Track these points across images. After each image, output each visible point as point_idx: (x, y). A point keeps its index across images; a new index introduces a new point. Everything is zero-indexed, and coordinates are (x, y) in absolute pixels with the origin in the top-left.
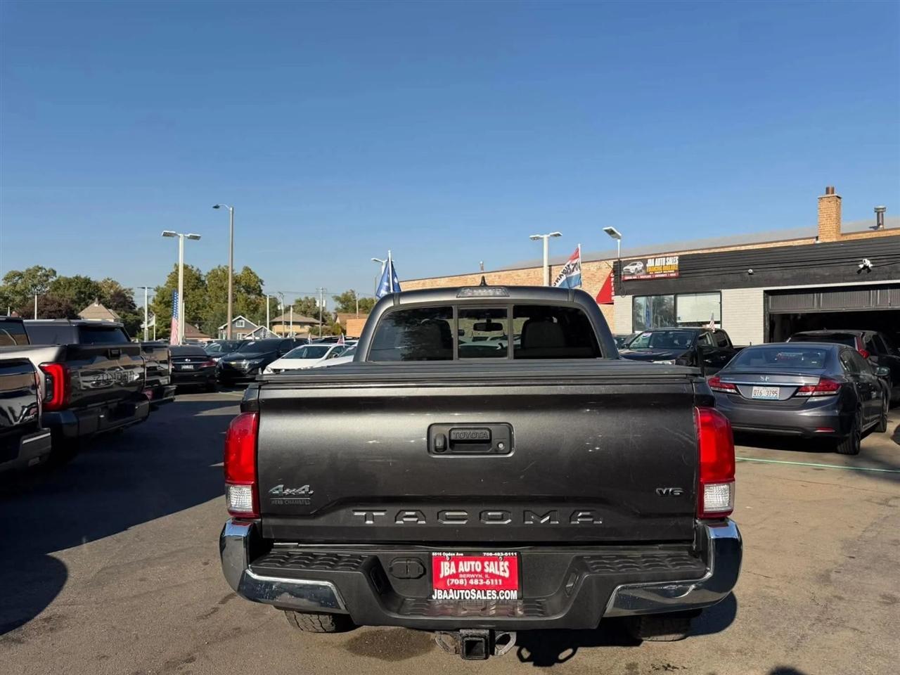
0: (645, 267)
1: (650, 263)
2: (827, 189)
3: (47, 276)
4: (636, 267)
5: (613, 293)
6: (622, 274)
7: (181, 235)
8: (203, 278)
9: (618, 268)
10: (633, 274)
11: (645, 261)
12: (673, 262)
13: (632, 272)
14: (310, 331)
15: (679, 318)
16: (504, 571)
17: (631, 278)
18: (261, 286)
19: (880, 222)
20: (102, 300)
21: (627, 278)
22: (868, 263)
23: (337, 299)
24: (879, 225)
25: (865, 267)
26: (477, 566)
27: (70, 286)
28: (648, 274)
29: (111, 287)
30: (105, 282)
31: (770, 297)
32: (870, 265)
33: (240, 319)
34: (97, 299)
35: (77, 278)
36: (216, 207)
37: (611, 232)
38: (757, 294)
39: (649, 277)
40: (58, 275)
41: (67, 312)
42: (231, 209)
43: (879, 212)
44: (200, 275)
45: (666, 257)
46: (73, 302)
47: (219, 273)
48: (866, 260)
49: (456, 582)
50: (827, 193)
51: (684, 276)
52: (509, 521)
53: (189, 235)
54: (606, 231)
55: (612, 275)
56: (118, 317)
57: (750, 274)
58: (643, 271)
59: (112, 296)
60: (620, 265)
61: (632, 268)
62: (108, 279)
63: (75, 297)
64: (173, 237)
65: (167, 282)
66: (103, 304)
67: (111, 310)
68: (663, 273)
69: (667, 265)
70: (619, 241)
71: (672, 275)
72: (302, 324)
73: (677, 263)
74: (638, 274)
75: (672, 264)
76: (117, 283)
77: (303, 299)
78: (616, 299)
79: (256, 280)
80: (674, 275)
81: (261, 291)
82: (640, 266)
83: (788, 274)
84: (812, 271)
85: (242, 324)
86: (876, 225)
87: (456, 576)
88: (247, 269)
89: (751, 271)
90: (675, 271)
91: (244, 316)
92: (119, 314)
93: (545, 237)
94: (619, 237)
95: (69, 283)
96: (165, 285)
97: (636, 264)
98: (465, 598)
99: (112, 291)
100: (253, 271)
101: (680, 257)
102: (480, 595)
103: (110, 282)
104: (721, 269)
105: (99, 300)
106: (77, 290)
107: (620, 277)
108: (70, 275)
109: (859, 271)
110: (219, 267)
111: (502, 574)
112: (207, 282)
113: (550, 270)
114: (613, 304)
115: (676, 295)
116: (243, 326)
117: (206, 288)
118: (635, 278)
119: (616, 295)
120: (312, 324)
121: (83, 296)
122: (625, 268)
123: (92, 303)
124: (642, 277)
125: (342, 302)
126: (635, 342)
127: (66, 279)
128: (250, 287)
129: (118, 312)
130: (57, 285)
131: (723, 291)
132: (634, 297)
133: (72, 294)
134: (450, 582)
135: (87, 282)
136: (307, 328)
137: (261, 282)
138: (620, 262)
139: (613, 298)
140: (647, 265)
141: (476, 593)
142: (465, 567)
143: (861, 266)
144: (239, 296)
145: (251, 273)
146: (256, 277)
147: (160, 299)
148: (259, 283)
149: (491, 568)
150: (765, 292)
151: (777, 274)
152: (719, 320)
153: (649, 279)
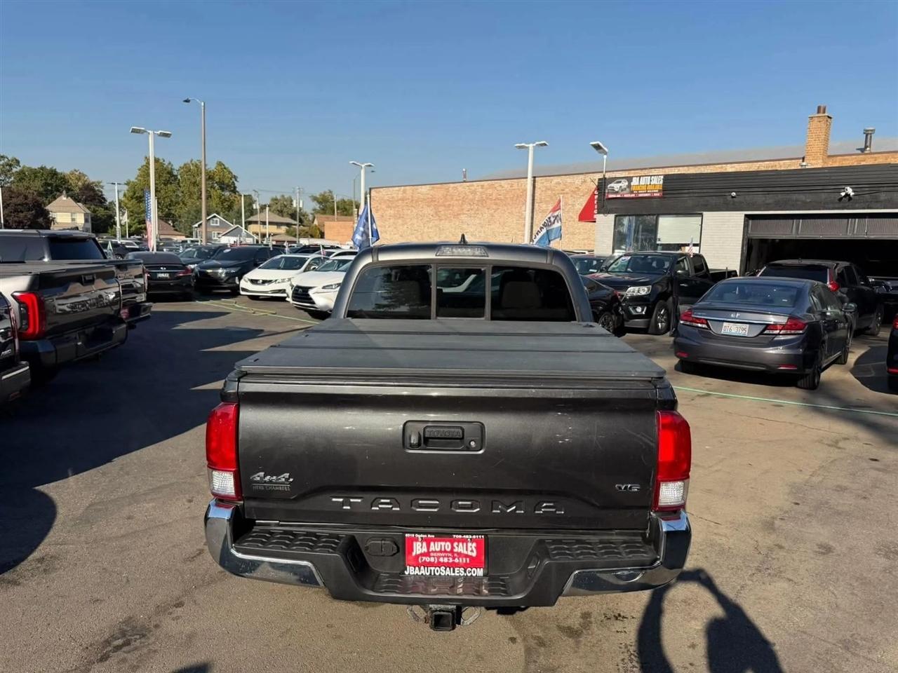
0: (629, 186)
1: (635, 182)
2: (819, 108)
3: (10, 165)
4: (620, 184)
5: (596, 211)
6: (607, 191)
7: (150, 132)
8: (175, 173)
9: (602, 185)
10: (617, 193)
11: (629, 179)
12: (658, 181)
13: (616, 190)
14: (288, 233)
15: (659, 240)
16: (472, 551)
17: (614, 196)
18: (235, 182)
19: (868, 144)
20: (70, 193)
21: (611, 196)
22: (850, 191)
23: (315, 199)
24: (866, 147)
25: (847, 195)
26: (447, 546)
27: (36, 177)
28: (632, 192)
29: (79, 179)
30: (72, 173)
31: (750, 221)
32: (852, 194)
33: (215, 217)
34: (64, 192)
35: (42, 168)
36: (187, 101)
37: (597, 147)
38: (738, 218)
39: (633, 195)
40: (21, 164)
41: (34, 206)
42: (203, 104)
43: (868, 134)
44: (172, 169)
45: (651, 176)
46: (40, 194)
47: (192, 168)
48: (848, 188)
49: (427, 559)
50: (819, 112)
51: (667, 196)
52: (478, 509)
53: (159, 132)
54: (592, 145)
55: (596, 193)
56: (88, 211)
57: (733, 197)
58: (628, 190)
59: (80, 189)
60: (605, 183)
61: (616, 186)
62: (75, 170)
63: (42, 189)
64: (142, 133)
65: (138, 176)
66: (71, 197)
67: (80, 204)
68: (647, 193)
69: (650, 183)
70: (605, 157)
71: (655, 195)
72: (279, 224)
73: (661, 182)
74: (622, 193)
75: (656, 183)
76: (84, 176)
77: (279, 197)
78: (599, 217)
79: (230, 176)
80: (658, 195)
81: (235, 187)
82: (624, 184)
83: (770, 199)
84: (795, 197)
85: (217, 223)
86: (863, 147)
87: (427, 554)
88: (220, 164)
89: (734, 194)
90: (659, 191)
91: (218, 214)
92: (89, 208)
93: (531, 146)
94: (606, 153)
95: (34, 173)
96: (136, 179)
97: (620, 182)
98: (435, 574)
99: (80, 184)
100: (226, 166)
101: (667, 178)
102: (449, 572)
103: (77, 173)
104: (705, 191)
105: (67, 193)
106: (44, 181)
107: (604, 195)
108: (36, 166)
109: (841, 199)
110: (191, 161)
111: (470, 553)
112: (179, 177)
113: (534, 181)
114: (595, 222)
115: (658, 215)
116: (218, 225)
117: (178, 184)
118: (619, 196)
119: (599, 213)
120: (288, 225)
121: (50, 188)
122: (609, 186)
123: (60, 195)
124: (625, 196)
125: (320, 203)
126: (613, 266)
127: (31, 170)
128: (224, 183)
129: (88, 206)
130: (22, 176)
131: (705, 213)
132: (616, 216)
133: (38, 185)
134: (422, 559)
135: (53, 173)
136: (284, 228)
137: (235, 177)
138: (605, 178)
139: (595, 216)
140: (632, 184)
141: (445, 570)
142: (435, 547)
143: (843, 194)
144: (213, 193)
145: (225, 168)
146: (230, 172)
147: (131, 194)
148: (233, 179)
149: (460, 548)
150: (746, 216)
151: (760, 198)
152: (698, 242)
153: (633, 198)
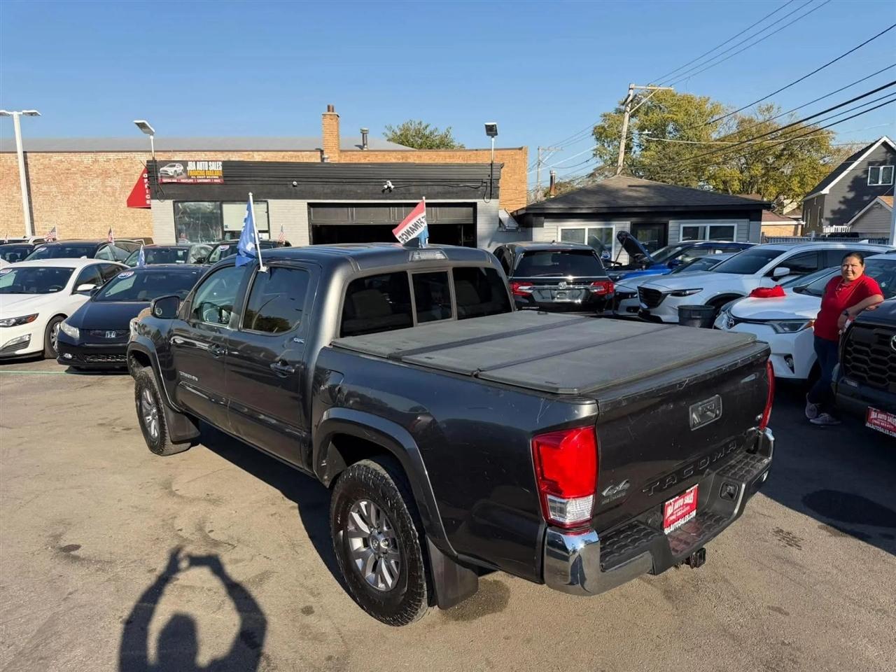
0: (185, 171)
1: (191, 167)
2: (329, 107)
4: (175, 169)
5: (148, 197)
6: (159, 175)
9: (152, 168)
10: (172, 177)
11: (185, 163)
12: (217, 167)
13: (171, 174)
15: (227, 227)
17: (169, 181)
19: (365, 142)
21: (165, 180)
22: (390, 184)
24: (364, 145)
25: (389, 188)
28: (189, 177)
31: (312, 209)
32: (392, 187)
37: (142, 126)
38: (301, 206)
39: (191, 181)
43: (364, 133)
45: (208, 161)
48: (389, 181)
50: (329, 111)
51: (228, 183)
54: (138, 124)
55: (146, 175)
57: (294, 186)
58: (184, 174)
60: (156, 166)
61: (171, 171)
68: (206, 178)
69: (207, 167)
70: (152, 137)
71: (216, 181)
73: (221, 169)
74: (178, 178)
75: (215, 169)
78: (155, 203)
80: (219, 181)
82: (179, 168)
83: (327, 189)
84: (348, 187)
86: (362, 145)
89: (295, 183)
90: (220, 177)
93: (16, 114)
94: (152, 133)
97: (174, 166)
101: (226, 165)
104: (267, 179)
107: (157, 179)
109: (383, 191)
113: (25, 158)
114: (150, 208)
115: (222, 202)
118: (175, 181)
119: (152, 198)
122: (161, 169)
124: (183, 181)
131: (269, 201)
132: (174, 202)
138: (156, 161)
139: (148, 202)
140: (188, 168)
143: (386, 187)
150: (309, 204)
151: (318, 188)
152: (267, 229)
153: (191, 184)
